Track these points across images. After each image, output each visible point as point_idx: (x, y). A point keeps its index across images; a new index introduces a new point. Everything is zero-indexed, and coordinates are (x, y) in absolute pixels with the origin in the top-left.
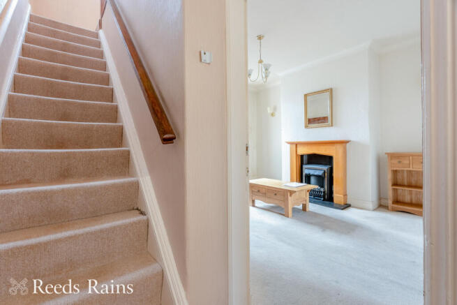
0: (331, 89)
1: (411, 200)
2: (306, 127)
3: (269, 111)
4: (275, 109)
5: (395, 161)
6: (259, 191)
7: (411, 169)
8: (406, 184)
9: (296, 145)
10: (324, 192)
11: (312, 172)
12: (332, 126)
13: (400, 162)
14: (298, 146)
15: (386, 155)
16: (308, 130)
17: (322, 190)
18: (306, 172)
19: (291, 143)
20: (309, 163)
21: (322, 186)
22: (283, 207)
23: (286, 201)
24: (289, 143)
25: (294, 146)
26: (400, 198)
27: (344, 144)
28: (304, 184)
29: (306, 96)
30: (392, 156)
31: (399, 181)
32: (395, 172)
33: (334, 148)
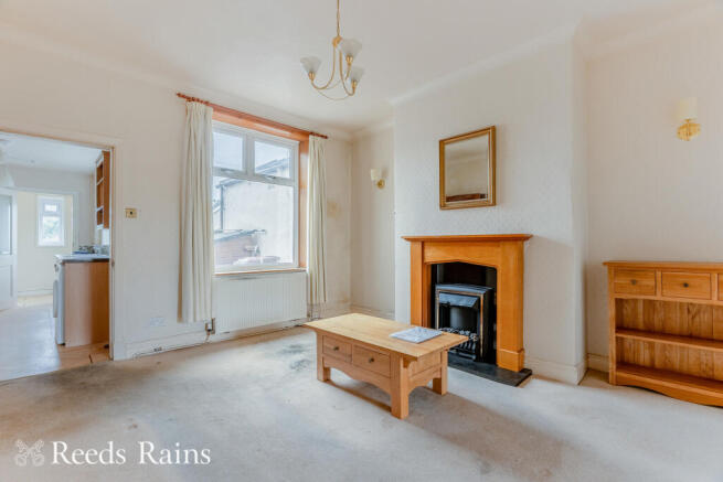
0: (494, 128)
1: (652, 360)
2: (443, 207)
3: (374, 176)
4: (385, 173)
5: (624, 280)
6: (337, 348)
7: (658, 297)
8: (641, 326)
9: (424, 242)
10: (478, 343)
11: (453, 300)
12: (494, 204)
13: (634, 282)
14: (426, 244)
15: (606, 268)
16: (446, 213)
17: (473, 337)
18: (441, 298)
19: (413, 240)
20: (446, 281)
21: (474, 330)
22: (388, 391)
23: (394, 377)
24: (408, 239)
25: (419, 246)
26: (629, 356)
27: (520, 243)
28: (437, 332)
29: (442, 143)
30: (619, 269)
31: (628, 321)
32: (619, 303)
33: (499, 250)
